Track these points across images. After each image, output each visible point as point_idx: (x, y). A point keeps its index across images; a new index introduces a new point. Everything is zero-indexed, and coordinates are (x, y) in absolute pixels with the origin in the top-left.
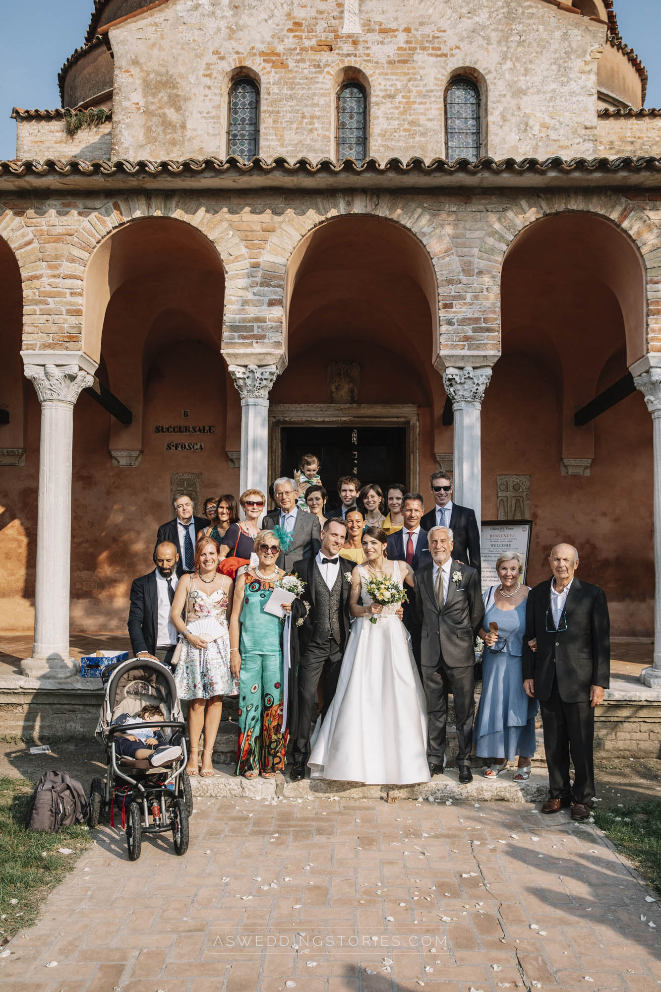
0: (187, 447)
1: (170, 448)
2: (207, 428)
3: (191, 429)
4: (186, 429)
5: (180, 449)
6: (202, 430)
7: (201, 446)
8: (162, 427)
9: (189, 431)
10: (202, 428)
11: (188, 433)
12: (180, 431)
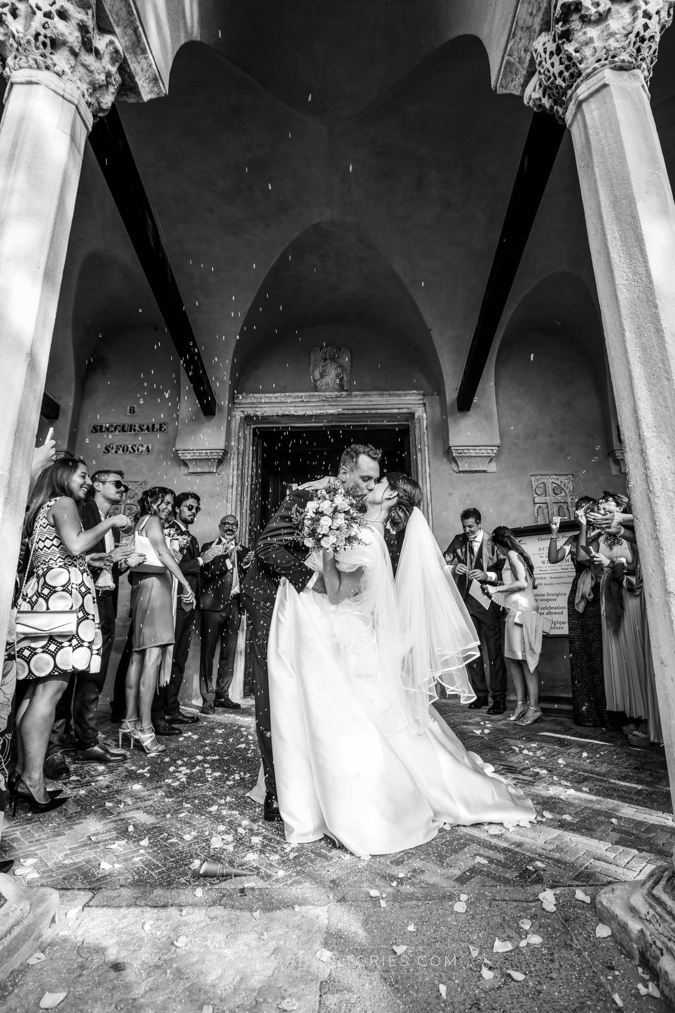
0: (130, 449)
1: (109, 452)
2: (157, 426)
3: (137, 428)
4: (131, 428)
5: (120, 452)
6: (151, 429)
7: (148, 448)
8: (101, 426)
9: (135, 430)
10: (150, 426)
11: (133, 432)
12: (123, 430)
